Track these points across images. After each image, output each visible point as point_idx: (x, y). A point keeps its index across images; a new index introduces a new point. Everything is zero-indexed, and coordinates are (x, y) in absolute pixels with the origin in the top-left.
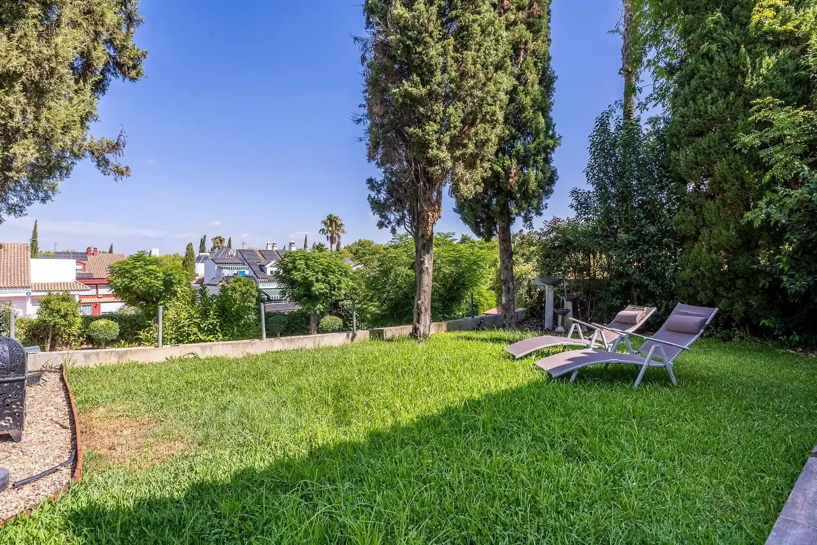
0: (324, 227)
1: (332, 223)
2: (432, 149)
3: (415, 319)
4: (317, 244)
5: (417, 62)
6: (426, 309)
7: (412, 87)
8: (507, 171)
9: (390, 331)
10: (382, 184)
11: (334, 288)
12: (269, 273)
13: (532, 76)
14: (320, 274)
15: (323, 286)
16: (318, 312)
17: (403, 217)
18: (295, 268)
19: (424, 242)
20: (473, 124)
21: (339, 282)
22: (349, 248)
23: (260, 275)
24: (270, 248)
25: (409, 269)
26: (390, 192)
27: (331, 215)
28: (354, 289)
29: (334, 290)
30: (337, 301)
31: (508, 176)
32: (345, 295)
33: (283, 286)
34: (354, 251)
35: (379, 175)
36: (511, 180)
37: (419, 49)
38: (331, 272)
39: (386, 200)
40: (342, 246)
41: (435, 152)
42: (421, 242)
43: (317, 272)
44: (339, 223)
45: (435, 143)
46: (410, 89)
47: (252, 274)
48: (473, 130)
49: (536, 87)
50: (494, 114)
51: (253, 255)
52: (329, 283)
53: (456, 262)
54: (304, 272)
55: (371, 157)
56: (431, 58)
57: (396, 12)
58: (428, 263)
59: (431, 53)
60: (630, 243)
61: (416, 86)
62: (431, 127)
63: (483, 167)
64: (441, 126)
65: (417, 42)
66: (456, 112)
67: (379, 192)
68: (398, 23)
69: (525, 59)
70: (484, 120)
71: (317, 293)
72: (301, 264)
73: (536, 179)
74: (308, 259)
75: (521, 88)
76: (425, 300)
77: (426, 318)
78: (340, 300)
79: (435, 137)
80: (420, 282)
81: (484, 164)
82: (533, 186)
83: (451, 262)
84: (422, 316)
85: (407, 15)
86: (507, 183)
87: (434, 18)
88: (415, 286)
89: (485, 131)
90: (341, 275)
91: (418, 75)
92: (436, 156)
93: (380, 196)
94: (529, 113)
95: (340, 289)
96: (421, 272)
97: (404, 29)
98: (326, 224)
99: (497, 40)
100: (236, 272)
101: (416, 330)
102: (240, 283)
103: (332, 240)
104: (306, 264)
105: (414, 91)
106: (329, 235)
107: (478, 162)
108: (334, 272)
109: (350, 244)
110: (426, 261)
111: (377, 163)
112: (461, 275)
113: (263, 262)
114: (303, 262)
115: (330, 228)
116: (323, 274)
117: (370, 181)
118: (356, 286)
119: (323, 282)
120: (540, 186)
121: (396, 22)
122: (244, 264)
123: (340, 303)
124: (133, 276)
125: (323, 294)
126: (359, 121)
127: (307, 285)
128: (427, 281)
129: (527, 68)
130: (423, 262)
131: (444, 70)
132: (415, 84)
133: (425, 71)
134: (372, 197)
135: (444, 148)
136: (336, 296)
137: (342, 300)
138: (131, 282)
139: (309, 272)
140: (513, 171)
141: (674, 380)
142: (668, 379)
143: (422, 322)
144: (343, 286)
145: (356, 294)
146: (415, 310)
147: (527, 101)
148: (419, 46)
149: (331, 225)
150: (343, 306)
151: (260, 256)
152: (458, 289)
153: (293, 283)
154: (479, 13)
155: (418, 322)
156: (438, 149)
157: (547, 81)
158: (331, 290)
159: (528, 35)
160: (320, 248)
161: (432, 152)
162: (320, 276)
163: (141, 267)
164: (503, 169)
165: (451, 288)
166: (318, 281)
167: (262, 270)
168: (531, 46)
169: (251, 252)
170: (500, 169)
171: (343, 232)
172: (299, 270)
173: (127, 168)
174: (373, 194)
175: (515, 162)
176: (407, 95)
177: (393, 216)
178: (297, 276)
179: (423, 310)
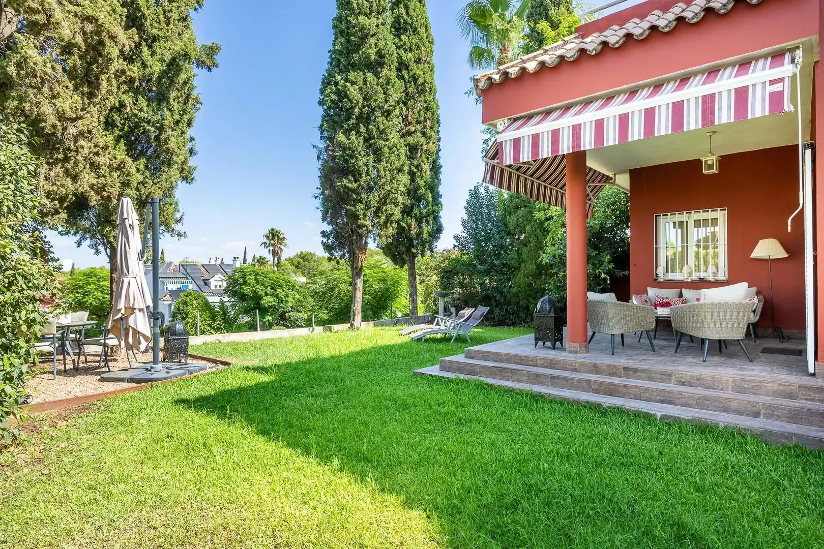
0: (265, 240)
1: (274, 238)
2: (360, 219)
3: (352, 318)
4: (257, 256)
5: (352, 168)
6: (358, 313)
7: (348, 183)
8: (409, 226)
9: (335, 327)
10: (331, 234)
11: (282, 301)
12: (213, 287)
13: (426, 167)
14: (269, 288)
15: (271, 300)
16: (267, 323)
17: (344, 254)
18: (245, 283)
19: (357, 272)
20: (385, 203)
21: (287, 296)
22: (291, 261)
23: (205, 289)
24: (213, 262)
25: (349, 286)
26: (336, 238)
27: (273, 230)
28: (300, 301)
29: (282, 302)
30: (284, 313)
31: (410, 229)
32: (292, 307)
33: (233, 300)
34: (296, 263)
35: (328, 228)
36: (412, 232)
37: (353, 161)
38: (279, 286)
39: (333, 243)
40: (283, 258)
41: (362, 221)
42: (355, 271)
43: (266, 287)
44: (281, 237)
45: (362, 216)
46: (347, 184)
47: (196, 288)
48: (385, 208)
49: (428, 173)
50: (396, 199)
51: (197, 269)
52: (277, 296)
53: (384, 280)
54: (253, 286)
55: (324, 219)
56: (360, 167)
57: (339, 139)
58: (360, 284)
59: (359, 165)
60: (485, 271)
61: (351, 182)
62: (361, 207)
63: (392, 227)
64: (366, 206)
65: (352, 157)
66: (374, 198)
67: (328, 239)
68: (340, 145)
69: (421, 155)
70: (391, 202)
71: (266, 306)
72: (251, 279)
73: (427, 231)
74: (257, 275)
75: (419, 173)
76: (358, 307)
77: (358, 318)
78: (287, 312)
79: (362, 212)
80: (355, 296)
81: (393, 225)
82: (425, 236)
83: (380, 280)
84: (356, 317)
85: (346, 141)
86: (410, 233)
87: (361, 144)
88: (352, 299)
89: (391, 209)
90: (289, 289)
91: (352, 176)
92: (363, 224)
93: (329, 241)
94: (422, 191)
95: (287, 302)
96: (355, 290)
97: (344, 148)
98: (268, 237)
99: (398, 155)
100: (179, 286)
101: (352, 325)
102: (190, 297)
103: (274, 253)
104: (256, 279)
105: (350, 185)
106: (271, 248)
107: (389, 224)
108: (281, 286)
109: (292, 256)
110: (358, 283)
111: (328, 223)
112: (387, 290)
113: (206, 276)
114: (252, 277)
115: (272, 242)
116: (272, 288)
117: (323, 232)
118: (302, 299)
119: (271, 295)
120: (430, 236)
121: (340, 144)
122: (187, 279)
123: (287, 315)
124: (87, 292)
125: (271, 307)
126: (316, 197)
127: (257, 298)
128: (359, 295)
129: (422, 162)
130: (356, 284)
131: (367, 174)
132: (350, 181)
133: (356, 175)
134: (324, 242)
135: (367, 218)
136: (284, 308)
137: (289, 312)
138: (84, 297)
139: (258, 286)
140: (413, 227)
141: (469, 340)
142: (467, 340)
143: (356, 320)
144: (290, 299)
145: (302, 306)
146: (352, 313)
147: (422, 183)
148: (353, 159)
149: (273, 239)
150: (290, 318)
151: (203, 270)
152: (385, 300)
153: (243, 297)
154: (387, 140)
155: (354, 320)
156: (364, 219)
157: (436, 169)
158: (278, 303)
159: (423, 140)
160: (261, 261)
161: (361, 222)
162: (269, 290)
163: (94, 283)
164: (407, 225)
165: (380, 299)
166: (266, 294)
167: (206, 284)
168: (425, 147)
169: (194, 266)
170: (405, 225)
171: (285, 245)
172: (249, 284)
173: (185, 233)
174: (325, 240)
175: (414, 220)
176: (345, 187)
177: (337, 254)
178: (247, 290)
179: (356, 312)
